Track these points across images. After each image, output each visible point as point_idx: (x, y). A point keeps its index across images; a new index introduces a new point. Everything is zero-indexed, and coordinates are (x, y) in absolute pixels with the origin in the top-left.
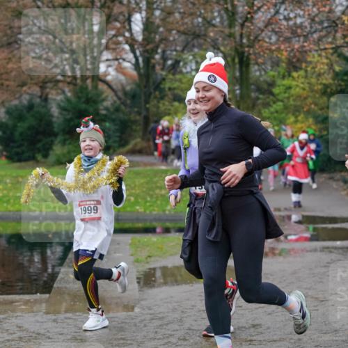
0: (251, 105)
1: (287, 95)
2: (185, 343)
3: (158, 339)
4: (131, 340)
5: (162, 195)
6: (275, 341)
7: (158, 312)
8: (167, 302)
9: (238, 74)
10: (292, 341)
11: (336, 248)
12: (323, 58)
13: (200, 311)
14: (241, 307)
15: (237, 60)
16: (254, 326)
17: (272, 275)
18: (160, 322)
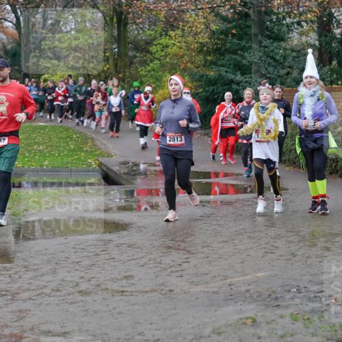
0: (128, 63)
1: (163, 53)
2: (59, 294)
3: (33, 290)
4: (5, 291)
5: (40, 151)
6: (146, 292)
7: (32, 264)
8: (42, 255)
9: (116, 33)
10: (163, 292)
11: (209, 202)
12: (200, 17)
13: (73, 263)
14: (114, 259)
15: (115, 20)
16: (126, 277)
17: (145, 228)
18: (35, 274)
